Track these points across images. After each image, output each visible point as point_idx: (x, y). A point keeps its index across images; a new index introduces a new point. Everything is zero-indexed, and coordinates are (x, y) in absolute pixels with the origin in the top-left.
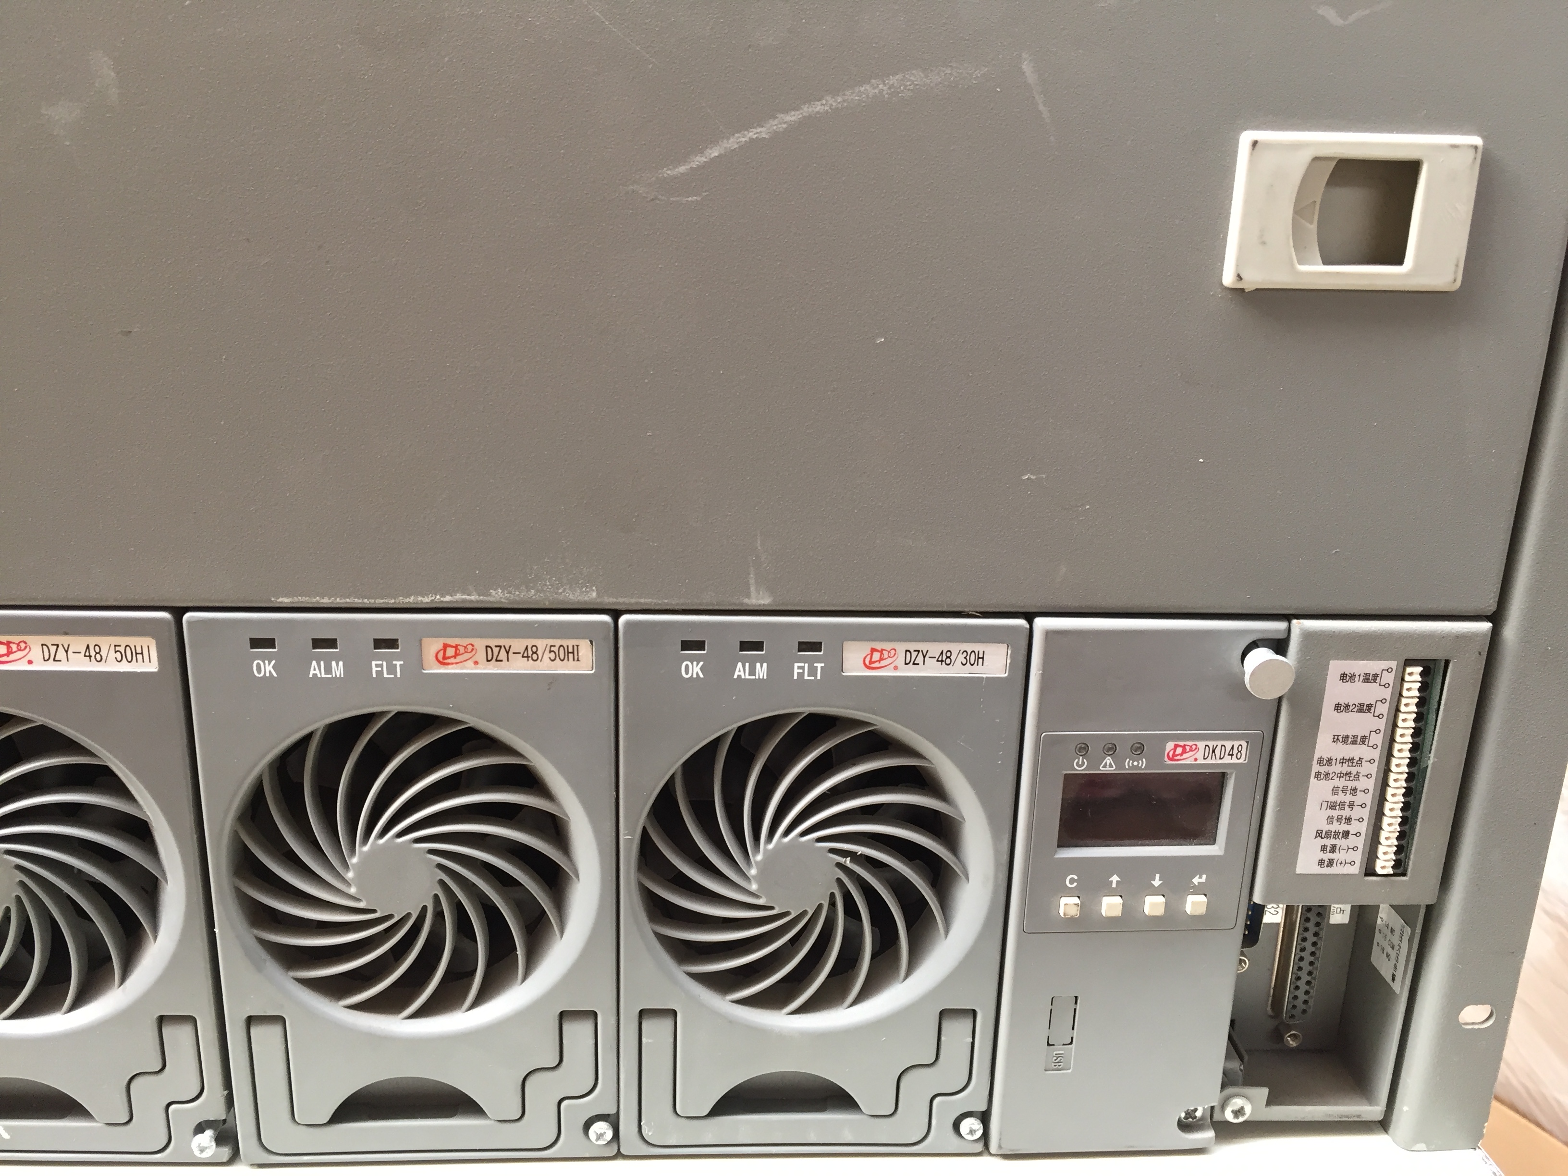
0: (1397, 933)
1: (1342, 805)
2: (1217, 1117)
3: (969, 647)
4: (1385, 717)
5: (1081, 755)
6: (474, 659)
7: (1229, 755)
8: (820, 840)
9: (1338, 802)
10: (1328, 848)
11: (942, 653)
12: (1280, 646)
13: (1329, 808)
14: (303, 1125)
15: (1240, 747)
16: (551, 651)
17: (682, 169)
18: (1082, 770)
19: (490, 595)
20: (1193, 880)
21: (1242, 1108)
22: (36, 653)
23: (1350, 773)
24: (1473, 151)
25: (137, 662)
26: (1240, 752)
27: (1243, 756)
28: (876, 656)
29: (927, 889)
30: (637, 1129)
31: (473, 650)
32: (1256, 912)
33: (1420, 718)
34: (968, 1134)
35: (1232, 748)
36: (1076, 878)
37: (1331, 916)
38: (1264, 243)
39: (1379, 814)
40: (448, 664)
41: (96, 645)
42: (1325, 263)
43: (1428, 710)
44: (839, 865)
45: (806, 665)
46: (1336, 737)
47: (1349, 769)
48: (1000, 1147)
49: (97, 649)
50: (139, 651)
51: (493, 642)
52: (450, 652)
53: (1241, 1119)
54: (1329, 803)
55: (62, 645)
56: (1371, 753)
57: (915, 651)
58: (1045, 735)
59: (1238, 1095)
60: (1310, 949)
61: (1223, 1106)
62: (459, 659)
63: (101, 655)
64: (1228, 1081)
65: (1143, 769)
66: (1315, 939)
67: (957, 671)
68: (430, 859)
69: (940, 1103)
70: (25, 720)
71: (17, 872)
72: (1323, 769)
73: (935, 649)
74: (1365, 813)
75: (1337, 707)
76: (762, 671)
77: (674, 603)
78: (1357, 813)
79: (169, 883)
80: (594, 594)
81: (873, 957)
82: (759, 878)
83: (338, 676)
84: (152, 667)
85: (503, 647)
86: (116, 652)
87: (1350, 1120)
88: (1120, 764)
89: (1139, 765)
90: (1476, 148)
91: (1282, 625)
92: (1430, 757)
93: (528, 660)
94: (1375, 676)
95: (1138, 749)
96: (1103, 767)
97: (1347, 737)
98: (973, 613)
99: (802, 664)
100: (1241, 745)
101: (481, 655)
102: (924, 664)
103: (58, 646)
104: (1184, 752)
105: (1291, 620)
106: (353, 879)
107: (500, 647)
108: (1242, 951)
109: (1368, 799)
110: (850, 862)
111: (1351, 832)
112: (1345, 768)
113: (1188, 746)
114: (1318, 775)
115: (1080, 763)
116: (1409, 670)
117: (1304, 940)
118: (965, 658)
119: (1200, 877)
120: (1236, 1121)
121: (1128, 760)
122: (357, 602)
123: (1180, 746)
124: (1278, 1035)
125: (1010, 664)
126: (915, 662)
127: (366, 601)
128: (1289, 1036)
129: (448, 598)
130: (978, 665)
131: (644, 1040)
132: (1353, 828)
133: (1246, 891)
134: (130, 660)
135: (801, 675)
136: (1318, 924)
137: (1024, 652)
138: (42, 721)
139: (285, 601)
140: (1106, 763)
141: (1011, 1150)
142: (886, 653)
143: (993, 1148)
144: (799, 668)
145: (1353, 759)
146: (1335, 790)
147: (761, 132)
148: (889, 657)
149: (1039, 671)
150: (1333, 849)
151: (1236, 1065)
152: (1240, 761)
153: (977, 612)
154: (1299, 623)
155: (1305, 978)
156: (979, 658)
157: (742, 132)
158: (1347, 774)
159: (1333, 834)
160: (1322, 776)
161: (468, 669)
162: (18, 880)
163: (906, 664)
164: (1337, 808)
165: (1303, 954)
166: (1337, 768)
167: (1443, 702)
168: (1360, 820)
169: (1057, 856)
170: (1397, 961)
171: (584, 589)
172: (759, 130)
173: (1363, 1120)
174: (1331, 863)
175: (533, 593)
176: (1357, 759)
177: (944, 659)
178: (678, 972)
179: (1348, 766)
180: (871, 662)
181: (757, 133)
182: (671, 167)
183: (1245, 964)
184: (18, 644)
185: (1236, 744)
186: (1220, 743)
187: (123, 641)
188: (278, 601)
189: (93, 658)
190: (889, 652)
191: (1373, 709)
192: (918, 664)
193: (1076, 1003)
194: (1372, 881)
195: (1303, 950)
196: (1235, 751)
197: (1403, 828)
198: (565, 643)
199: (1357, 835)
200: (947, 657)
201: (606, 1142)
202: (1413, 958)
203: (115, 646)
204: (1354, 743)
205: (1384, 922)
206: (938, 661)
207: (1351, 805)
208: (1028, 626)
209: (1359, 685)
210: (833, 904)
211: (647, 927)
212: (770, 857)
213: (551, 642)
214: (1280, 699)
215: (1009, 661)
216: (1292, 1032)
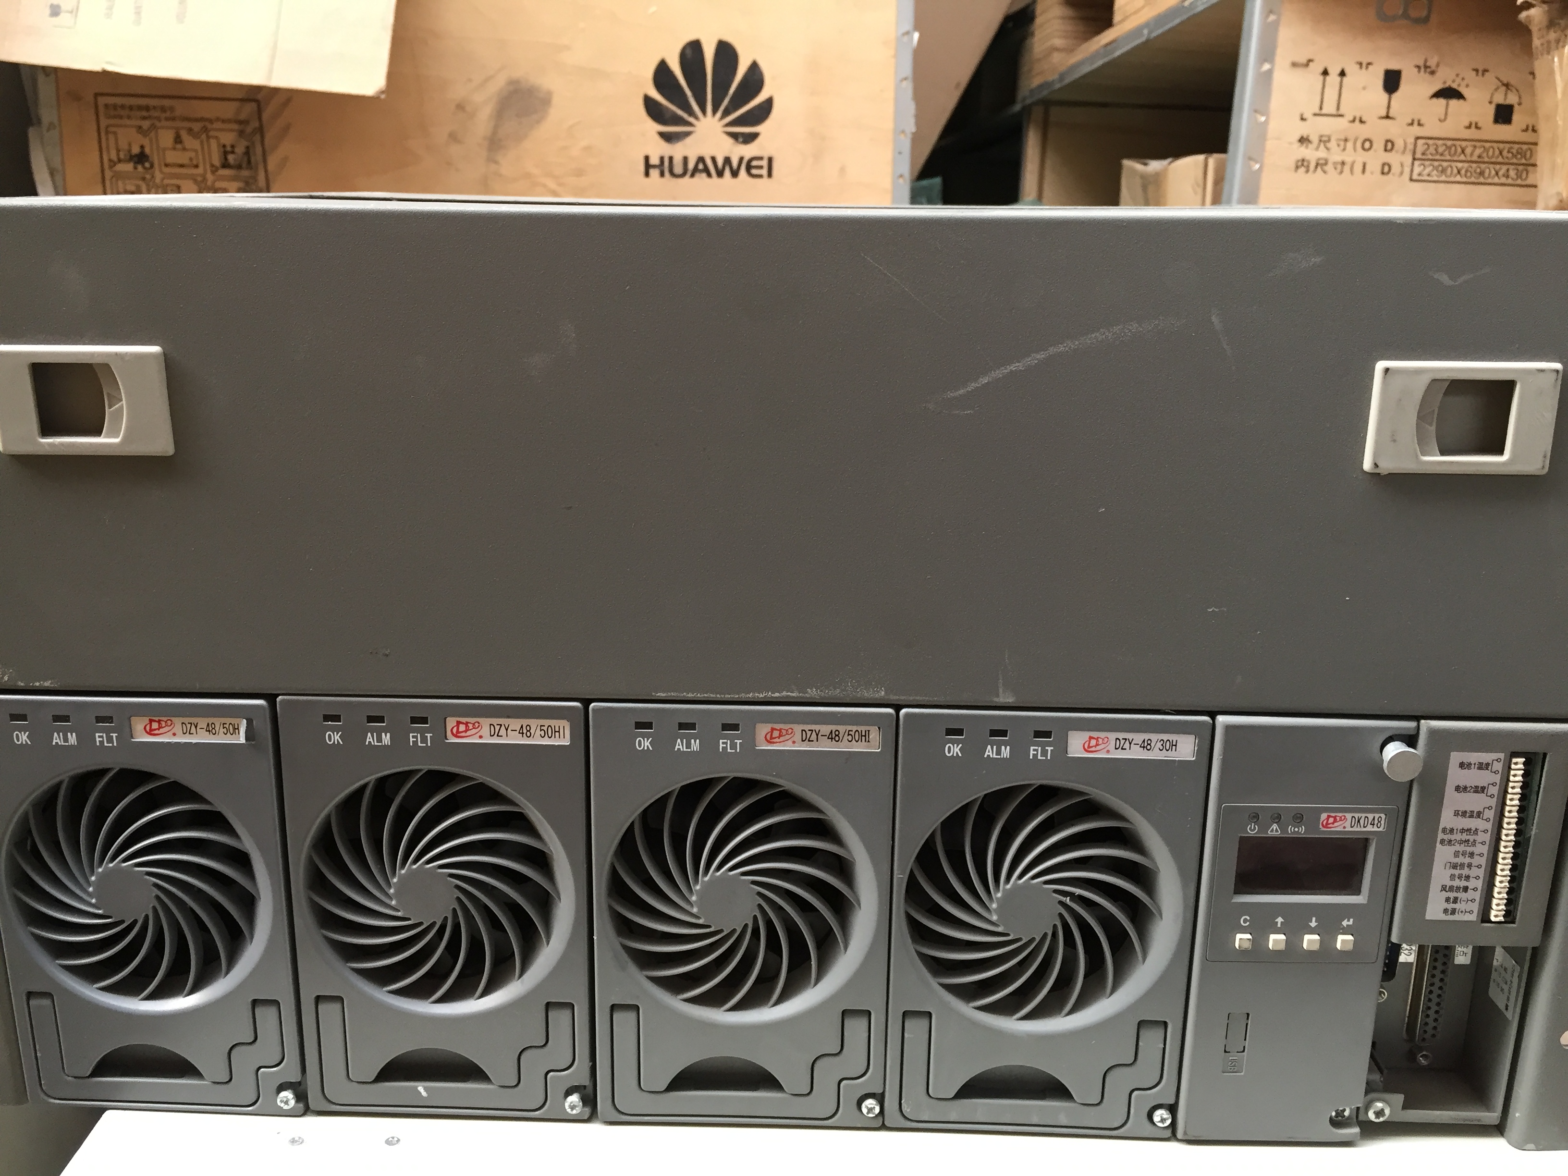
0: (1509, 971)
1: (1462, 866)
2: (1362, 1117)
3: (1165, 737)
4: (1496, 797)
5: (1253, 822)
6: (792, 739)
7: (1371, 824)
8: (1046, 882)
9: (1459, 864)
10: (1451, 899)
11: (1144, 741)
12: (1411, 740)
13: (1451, 867)
14: (648, 1092)
15: (1380, 818)
16: (849, 735)
17: (961, 392)
18: (1254, 834)
19: (807, 693)
20: (1343, 923)
21: (1382, 1110)
22: (485, 731)
23: (1469, 840)
24: (1555, 374)
25: (555, 737)
26: (1380, 822)
27: (1383, 825)
28: (1093, 742)
29: (1129, 923)
30: (898, 1107)
31: (792, 732)
32: (1394, 950)
33: (1524, 798)
34: (1159, 1122)
35: (1374, 819)
36: (1248, 918)
37: (1456, 957)
38: (1394, 441)
39: (1492, 874)
40: (774, 743)
41: (528, 725)
42: (1443, 453)
43: (1531, 791)
44: (1061, 903)
45: (1040, 748)
46: (1457, 812)
47: (1468, 837)
48: (1185, 1133)
49: (528, 729)
50: (557, 729)
51: (807, 727)
52: (776, 734)
53: (1381, 1119)
54: (1452, 864)
55: (504, 725)
56: (1484, 825)
57: (1123, 739)
58: (1225, 806)
59: (1379, 1100)
60: (1438, 984)
61: (1367, 1107)
62: (782, 739)
63: (530, 732)
64: (1370, 1088)
65: (1303, 834)
66: (1442, 976)
67: (1156, 754)
68: (753, 888)
69: (1137, 1096)
70: (472, 779)
71: (456, 891)
72: (1446, 837)
73: (1138, 738)
74: (1481, 872)
75: (1458, 789)
76: (1006, 752)
77: (941, 700)
78: (1475, 872)
79: (562, 900)
80: (883, 693)
81: (1085, 977)
82: (998, 911)
83: (695, 750)
84: (565, 741)
85: (814, 731)
86: (541, 731)
87: (1472, 1123)
88: (1283, 829)
89: (1301, 831)
90: (1557, 371)
91: (1412, 724)
92: (1532, 829)
93: (832, 741)
94: (1488, 764)
95: (1298, 818)
96: (1270, 832)
97: (1466, 812)
98: (1170, 711)
99: (1037, 748)
100: (1380, 817)
101: (798, 737)
102: (1130, 749)
103: (501, 725)
104: (1335, 821)
105: (1420, 720)
106: (695, 902)
107: (812, 731)
108: (1381, 985)
109: (1483, 861)
110: (1070, 901)
111: (1470, 888)
112: (1465, 837)
113: (1338, 816)
114: (1442, 842)
115: (1253, 828)
116: (1514, 760)
117: (1433, 976)
118: (1162, 745)
119: (1349, 921)
120: (1377, 1121)
121: (1290, 827)
122: (712, 696)
123: (1332, 817)
124: (1411, 1056)
125: (1197, 750)
126: (1123, 748)
127: (718, 696)
128: (1421, 1057)
129: (777, 695)
130: (1172, 750)
131: (906, 1035)
132: (1471, 884)
133: (1385, 934)
134: (550, 736)
135: (1035, 756)
136: (1445, 964)
137: (1208, 742)
138: (483, 779)
139: (662, 695)
140: (1273, 828)
141: (1194, 1136)
142: (1100, 740)
143: (1180, 1135)
144: (1034, 750)
145: (1471, 829)
146: (1456, 854)
147: (1019, 366)
148: (1103, 743)
149: (1221, 756)
150: (1455, 901)
151: (1377, 1077)
152: (1381, 829)
153: (1171, 710)
154: (1427, 723)
155: (1434, 1008)
156: (1173, 745)
157: (1005, 366)
158: (1466, 841)
159: (1455, 888)
160: (1446, 842)
161: (788, 747)
162: (456, 896)
163: (1116, 749)
164: (1458, 868)
165: (1432, 988)
166: (1458, 837)
167: (1542, 786)
168: (1477, 878)
169: (1233, 901)
170: (1510, 994)
171: (875, 689)
172: (1017, 364)
173: (1484, 1124)
174: (1453, 912)
175: (838, 692)
176: (1474, 829)
177: (1146, 746)
178: (933, 983)
179: (1467, 835)
180: (1089, 747)
181: (1016, 366)
182: (953, 391)
183: (1384, 995)
184: (474, 724)
185: (1377, 816)
186: (1364, 815)
187: (546, 722)
188: (657, 695)
189: (524, 735)
190: (1103, 740)
191: (1486, 790)
192: (1125, 749)
193: (1248, 1019)
194: (1487, 927)
195: (1432, 985)
196: (1376, 822)
197: (1512, 885)
198: (860, 728)
199: (1475, 889)
200: (1148, 744)
201: (874, 1115)
202: (1522, 991)
203: (541, 726)
204: (1471, 816)
205: (1499, 963)
206: (1141, 747)
207: (1470, 866)
208: (1212, 722)
209: (1474, 771)
210: (1054, 935)
211: (911, 947)
212: (1008, 894)
213: (849, 728)
214: (1412, 781)
215: (1196, 748)
216: (1424, 1053)
